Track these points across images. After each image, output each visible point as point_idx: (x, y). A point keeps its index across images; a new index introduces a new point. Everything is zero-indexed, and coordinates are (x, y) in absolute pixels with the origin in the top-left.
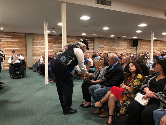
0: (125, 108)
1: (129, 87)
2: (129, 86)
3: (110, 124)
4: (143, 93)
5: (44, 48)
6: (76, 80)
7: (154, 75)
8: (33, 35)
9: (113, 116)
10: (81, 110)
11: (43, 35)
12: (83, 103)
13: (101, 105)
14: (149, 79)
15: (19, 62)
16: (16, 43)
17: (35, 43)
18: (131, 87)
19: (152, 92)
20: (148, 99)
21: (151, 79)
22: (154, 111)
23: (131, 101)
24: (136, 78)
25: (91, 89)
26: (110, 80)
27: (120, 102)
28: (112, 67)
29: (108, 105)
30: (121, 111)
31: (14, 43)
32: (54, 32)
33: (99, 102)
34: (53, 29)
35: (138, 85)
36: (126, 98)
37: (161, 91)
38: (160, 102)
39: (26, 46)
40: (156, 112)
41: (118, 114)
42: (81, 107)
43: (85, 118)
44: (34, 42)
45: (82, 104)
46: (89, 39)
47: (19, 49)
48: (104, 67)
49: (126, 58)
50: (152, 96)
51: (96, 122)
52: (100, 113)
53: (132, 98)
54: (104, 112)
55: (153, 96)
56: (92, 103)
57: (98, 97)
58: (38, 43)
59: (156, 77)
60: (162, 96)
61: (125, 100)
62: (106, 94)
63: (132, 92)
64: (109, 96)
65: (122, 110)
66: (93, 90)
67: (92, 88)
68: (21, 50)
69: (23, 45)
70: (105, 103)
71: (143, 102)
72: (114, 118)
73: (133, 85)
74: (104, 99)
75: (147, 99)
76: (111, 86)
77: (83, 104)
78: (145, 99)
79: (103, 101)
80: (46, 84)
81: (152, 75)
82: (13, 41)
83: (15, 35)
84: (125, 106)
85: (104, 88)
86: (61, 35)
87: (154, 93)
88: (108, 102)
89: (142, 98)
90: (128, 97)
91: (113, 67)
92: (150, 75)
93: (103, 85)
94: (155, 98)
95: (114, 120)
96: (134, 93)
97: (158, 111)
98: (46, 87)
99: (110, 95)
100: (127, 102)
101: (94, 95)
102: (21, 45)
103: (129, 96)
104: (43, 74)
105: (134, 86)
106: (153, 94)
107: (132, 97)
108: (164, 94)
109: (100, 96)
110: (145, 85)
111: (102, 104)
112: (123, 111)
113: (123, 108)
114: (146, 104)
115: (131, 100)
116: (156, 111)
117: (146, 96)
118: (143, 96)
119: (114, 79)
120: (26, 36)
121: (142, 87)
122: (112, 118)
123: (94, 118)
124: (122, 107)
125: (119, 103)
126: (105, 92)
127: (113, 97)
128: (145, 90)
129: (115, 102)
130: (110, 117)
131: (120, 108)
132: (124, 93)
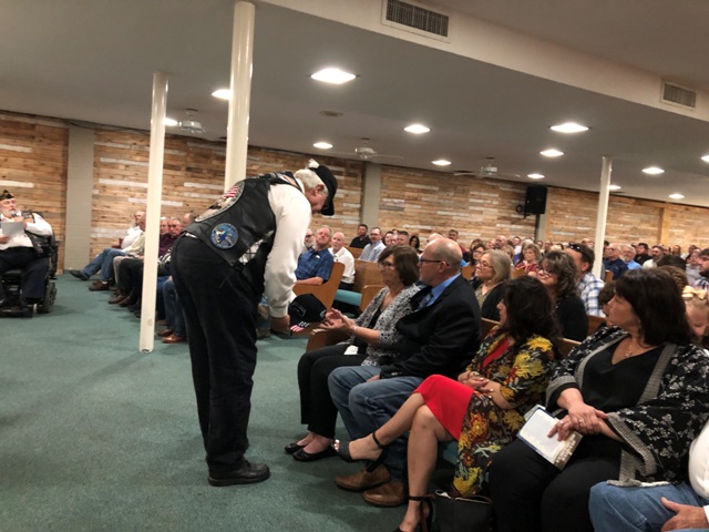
0: (476, 470)
1: (497, 385)
2: (495, 380)
5: (145, 191)
6: (274, 337)
7: (603, 337)
8: (98, 129)
9: (423, 500)
10: (290, 468)
11: (145, 134)
13: (375, 449)
15: (27, 242)
16: (20, 161)
17: (106, 165)
18: (505, 383)
19: (591, 408)
20: (573, 436)
21: (593, 353)
22: (593, 488)
23: (505, 441)
24: (527, 348)
26: (423, 348)
27: (457, 441)
29: (404, 455)
30: (458, 483)
31: (13, 160)
32: (193, 124)
34: (193, 113)
35: (533, 375)
36: (484, 426)
39: (64, 175)
40: (603, 494)
41: (445, 494)
42: (290, 458)
43: (301, 507)
44: (102, 160)
45: (293, 442)
46: (343, 169)
47: (30, 185)
48: (399, 292)
49: (491, 260)
50: (592, 425)
51: (350, 524)
52: (369, 487)
53: (510, 430)
54: (388, 481)
55: (597, 425)
56: (337, 441)
57: (368, 416)
58: (122, 167)
60: (630, 426)
61: (478, 437)
62: (398, 406)
63: (508, 405)
64: (415, 413)
65: (465, 479)
66: (345, 386)
67: (342, 377)
68: (40, 192)
69: (50, 170)
71: (555, 450)
72: (427, 511)
73: (512, 374)
74: (390, 426)
75: (570, 435)
76: (423, 373)
77: (299, 443)
78: (564, 438)
79: (386, 436)
80: (141, 349)
81: (596, 336)
82: (8, 152)
83: (17, 125)
84: (478, 461)
85: (394, 381)
86: (222, 143)
87: (601, 412)
88: (407, 439)
89: (548, 433)
90: (492, 425)
91: (437, 293)
92: (590, 338)
94: (601, 436)
95: (429, 519)
96: (517, 409)
98: (144, 359)
99: (418, 410)
100: (487, 446)
101: (351, 406)
102: (41, 168)
103: (495, 419)
104: (133, 303)
105: (517, 380)
106: (598, 416)
107: (507, 425)
108: (643, 418)
109: (374, 415)
110: (568, 379)
111: (380, 447)
112: (466, 481)
113: (467, 467)
114: (563, 459)
115: (504, 435)
117: (566, 425)
119: (440, 346)
120: (67, 130)
121: (553, 384)
122: (420, 509)
123: (344, 508)
124: (464, 465)
125: (453, 444)
126: (397, 399)
127: (431, 420)
128: (565, 400)
129: (436, 443)
130: (412, 504)
131: (458, 469)
132: (476, 407)
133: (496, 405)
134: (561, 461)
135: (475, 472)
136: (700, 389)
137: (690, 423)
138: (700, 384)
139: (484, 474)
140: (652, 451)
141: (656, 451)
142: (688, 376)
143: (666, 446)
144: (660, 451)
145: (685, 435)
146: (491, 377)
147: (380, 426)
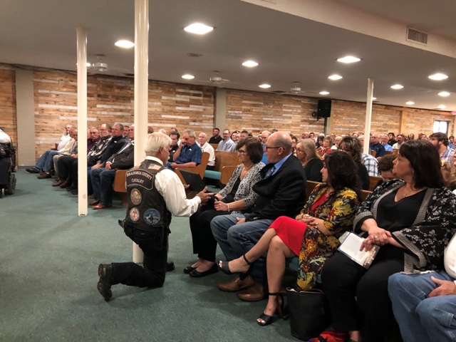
0: (311, 274)
1: (322, 221)
2: (321, 218)
3: (271, 317)
4: (362, 234)
7: (387, 186)
8: (36, 70)
9: (278, 295)
10: (189, 282)
11: (68, 73)
12: (193, 263)
13: (245, 266)
14: (377, 198)
17: (43, 95)
18: (327, 219)
20: (374, 248)
21: (382, 197)
22: (390, 277)
23: (328, 255)
24: (341, 197)
25: (218, 225)
26: (272, 201)
27: (298, 257)
28: (275, 165)
30: (300, 283)
32: (102, 65)
33: (242, 258)
34: (101, 57)
35: (345, 214)
36: (315, 246)
37: (408, 227)
38: (406, 255)
39: (14, 102)
40: (398, 280)
41: (293, 290)
42: (187, 276)
43: (199, 305)
44: (40, 91)
45: (189, 265)
46: (201, 93)
48: (251, 167)
49: (303, 147)
50: (384, 240)
51: (231, 313)
53: (331, 248)
54: (253, 286)
56: (221, 262)
57: (241, 245)
58: (54, 96)
59: (395, 192)
60: (410, 239)
61: (311, 253)
62: (259, 238)
63: (329, 232)
66: (223, 228)
67: (220, 222)
69: (5, 99)
70: (256, 261)
71: (363, 258)
72: (280, 301)
73: (332, 214)
74: (254, 250)
75: (372, 248)
77: (193, 266)
78: (369, 249)
79: (251, 257)
81: (383, 186)
84: (312, 268)
85: (255, 223)
88: (266, 258)
90: (320, 246)
91: (278, 167)
92: (379, 187)
93: (253, 214)
95: (282, 306)
96: (334, 235)
97: (404, 276)
98: (82, 221)
99: (272, 238)
100: (316, 258)
101: (229, 239)
103: (321, 241)
105: (335, 217)
107: (329, 245)
108: (417, 233)
109: (245, 245)
110: (367, 213)
111: (249, 263)
112: (305, 281)
113: (305, 273)
115: (327, 252)
116: (397, 277)
117: (369, 242)
118: (363, 240)
119: (282, 199)
120: (14, 72)
121: (358, 218)
122: (276, 300)
124: (303, 271)
125: (295, 259)
126: (258, 233)
127: (281, 244)
128: (366, 226)
129: (284, 259)
130: (271, 298)
131: (300, 274)
132: (309, 235)
133: (321, 233)
134: (367, 264)
135: (311, 275)
136: (451, 214)
137: (446, 235)
138: (452, 211)
139: (317, 276)
140: (423, 252)
141: (426, 253)
142: (444, 206)
143: (432, 249)
144: (429, 252)
145: (443, 243)
146: (317, 217)
147: (248, 251)
